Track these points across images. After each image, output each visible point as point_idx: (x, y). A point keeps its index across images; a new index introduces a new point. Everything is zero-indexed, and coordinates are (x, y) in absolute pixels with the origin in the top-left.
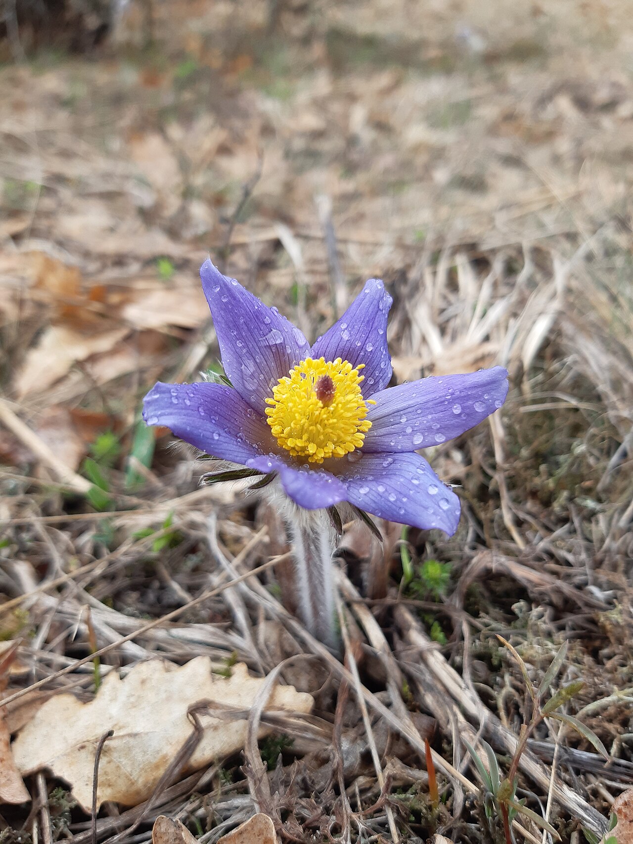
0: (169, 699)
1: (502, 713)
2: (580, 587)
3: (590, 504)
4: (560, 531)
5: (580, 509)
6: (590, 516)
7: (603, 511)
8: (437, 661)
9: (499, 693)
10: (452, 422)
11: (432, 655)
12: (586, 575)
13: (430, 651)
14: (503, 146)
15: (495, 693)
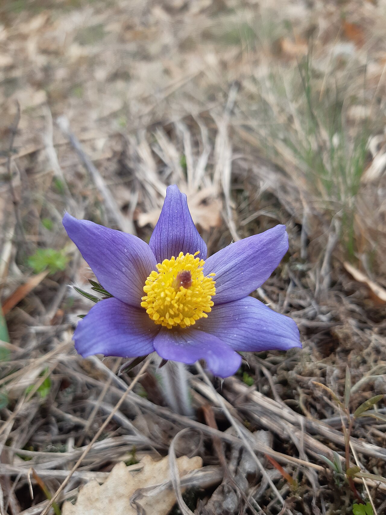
0: (111, 501)
1: (305, 411)
2: (313, 318)
3: (300, 267)
4: (290, 288)
5: (295, 272)
6: (303, 275)
7: (309, 269)
8: (258, 397)
9: (299, 399)
10: (264, 270)
11: (253, 394)
12: (314, 309)
13: (251, 393)
14: (131, 47)
15: (297, 401)
